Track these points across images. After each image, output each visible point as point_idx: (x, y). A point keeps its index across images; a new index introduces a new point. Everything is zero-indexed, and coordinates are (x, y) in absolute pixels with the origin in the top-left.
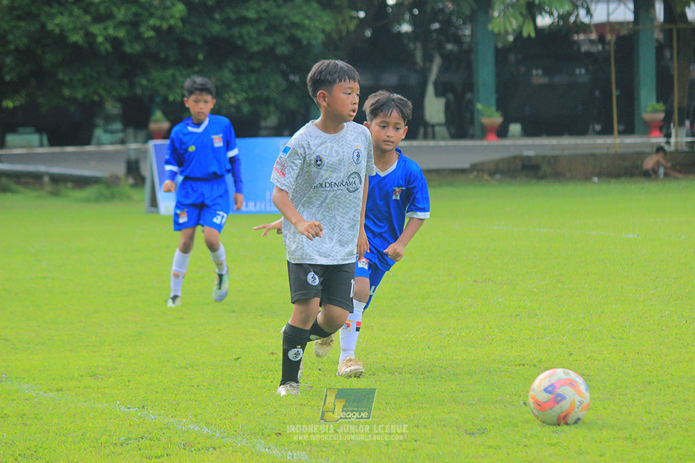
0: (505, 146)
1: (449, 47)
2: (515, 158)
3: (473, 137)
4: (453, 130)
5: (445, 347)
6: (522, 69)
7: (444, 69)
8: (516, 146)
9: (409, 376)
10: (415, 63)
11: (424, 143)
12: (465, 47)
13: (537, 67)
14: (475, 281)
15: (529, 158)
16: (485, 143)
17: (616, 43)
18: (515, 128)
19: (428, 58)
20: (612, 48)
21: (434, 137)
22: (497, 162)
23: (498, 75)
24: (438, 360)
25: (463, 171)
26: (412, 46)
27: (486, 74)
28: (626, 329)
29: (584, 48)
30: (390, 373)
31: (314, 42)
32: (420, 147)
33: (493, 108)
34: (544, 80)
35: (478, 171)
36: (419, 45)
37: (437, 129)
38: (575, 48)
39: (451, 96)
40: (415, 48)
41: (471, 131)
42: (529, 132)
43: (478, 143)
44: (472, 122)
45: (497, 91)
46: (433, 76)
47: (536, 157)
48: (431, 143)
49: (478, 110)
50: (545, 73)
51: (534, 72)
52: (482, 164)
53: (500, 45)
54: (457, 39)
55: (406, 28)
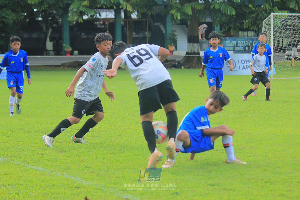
0: (72, 58)
1: (54, 25)
2: (76, 62)
3: (62, 55)
4: (55, 52)
5: (53, 124)
6: (78, 33)
7: (52, 33)
8: (76, 58)
9: (41, 133)
10: (43, 30)
11: (46, 57)
12: (60, 25)
13: (83, 33)
14: (63, 102)
15: (80, 62)
16: (66, 57)
17: (109, 25)
18: (76, 52)
19: (47, 29)
20: (108, 26)
21: (49, 55)
22: (70, 63)
23: (70, 34)
24: (50, 128)
25: (59, 66)
26: (42, 25)
27: (66, 35)
28: (112, 118)
29: (98, 27)
30: (34, 132)
31: (10, 23)
32: (45, 58)
33: (69, 45)
34: (85, 37)
35: (64, 66)
36: (44, 24)
37: (50, 52)
38: (96, 26)
39: (55, 41)
40: (43, 25)
41: (61, 53)
42: (80, 53)
43: (64, 57)
44: (62, 50)
45: (70, 40)
46: (49, 35)
47: (82, 61)
48: (48, 57)
49: (64, 46)
50: (86, 35)
51: (82, 34)
52: (65, 64)
53: (71, 25)
54: (57, 23)
55: (40, 19)
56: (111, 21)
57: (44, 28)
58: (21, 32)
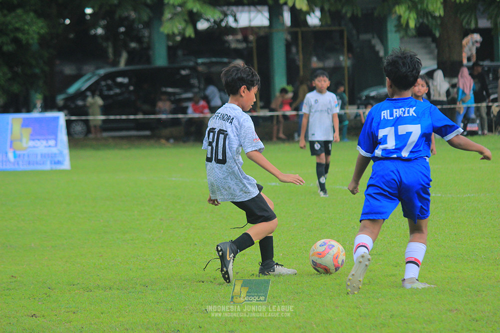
1: (133, 45)
7: (129, 60)
10: (108, 57)
12: (145, 45)
17: (256, 42)
19: (118, 54)
20: (254, 45)
25: (146, 137)
26: (105, 44)
29: (234, 45)
31: (31, 41)
36: (110, 44)
38: (227, 45)
40: (108, 46)
53: (170, 44)
54: (139, 40)
55: (100, 31)
56: (262, 33)
57: (110, 50)
58: (58, 62)
